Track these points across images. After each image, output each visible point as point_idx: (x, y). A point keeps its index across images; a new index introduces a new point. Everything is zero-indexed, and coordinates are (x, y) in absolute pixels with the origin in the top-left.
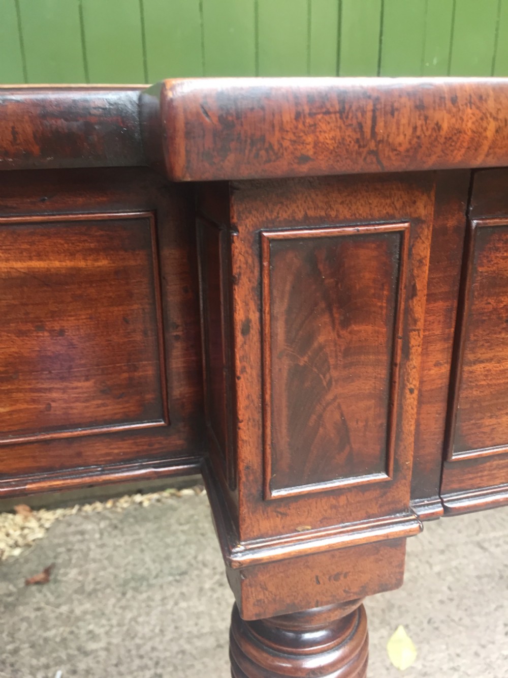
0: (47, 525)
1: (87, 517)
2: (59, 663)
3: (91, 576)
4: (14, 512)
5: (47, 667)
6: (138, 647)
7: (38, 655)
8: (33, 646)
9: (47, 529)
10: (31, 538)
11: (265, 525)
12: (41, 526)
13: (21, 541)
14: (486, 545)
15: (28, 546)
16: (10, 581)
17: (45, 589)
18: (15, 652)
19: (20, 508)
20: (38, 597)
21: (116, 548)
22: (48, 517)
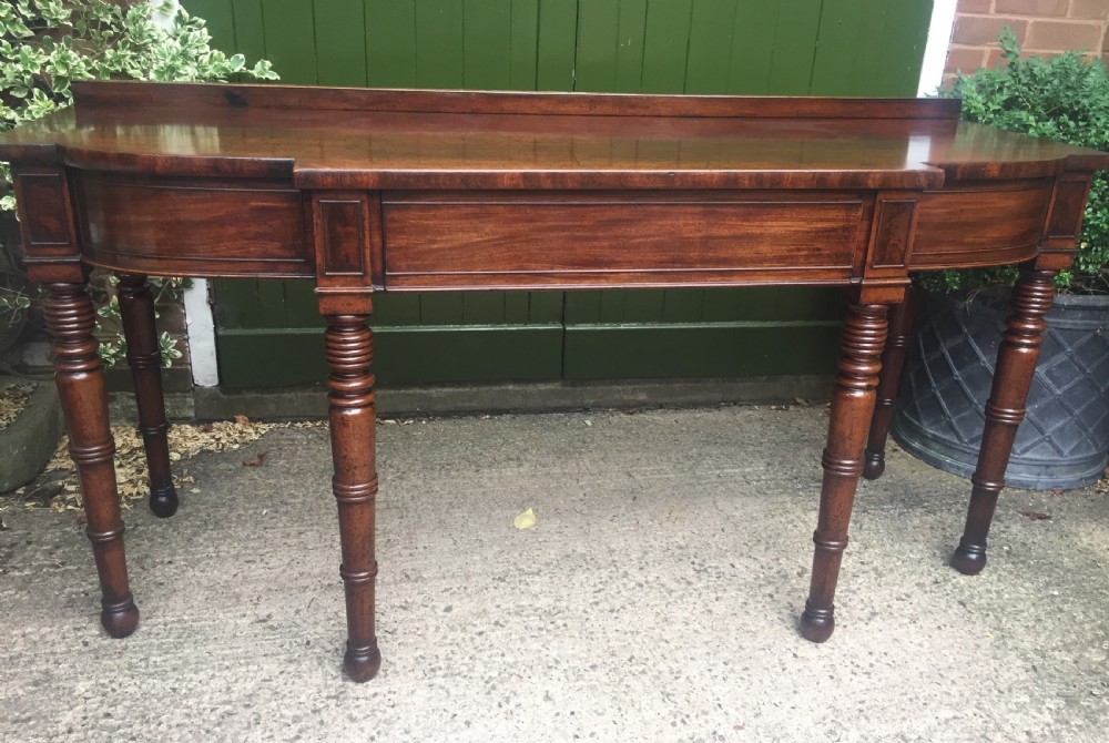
0: (263, 432)
1: (298, 431)
2: (267, 507)
3: (296, 465)
4: (235, 421)
5: (257, 508)
6: (327, 504)
7: (250, 503)
8: (246, 497)
9: (262, 435)
10: (248, 438)
11: (325, 283)
12: (256, 433)
13: (238, 439)
14: (634, 474)
15: (246, 443)
16: (230, 463)
17: (258, 469)
18: (233, 499)
19: (240, 418)
20: (252, 473)
21: (319, 451)
22: (264, 428)
